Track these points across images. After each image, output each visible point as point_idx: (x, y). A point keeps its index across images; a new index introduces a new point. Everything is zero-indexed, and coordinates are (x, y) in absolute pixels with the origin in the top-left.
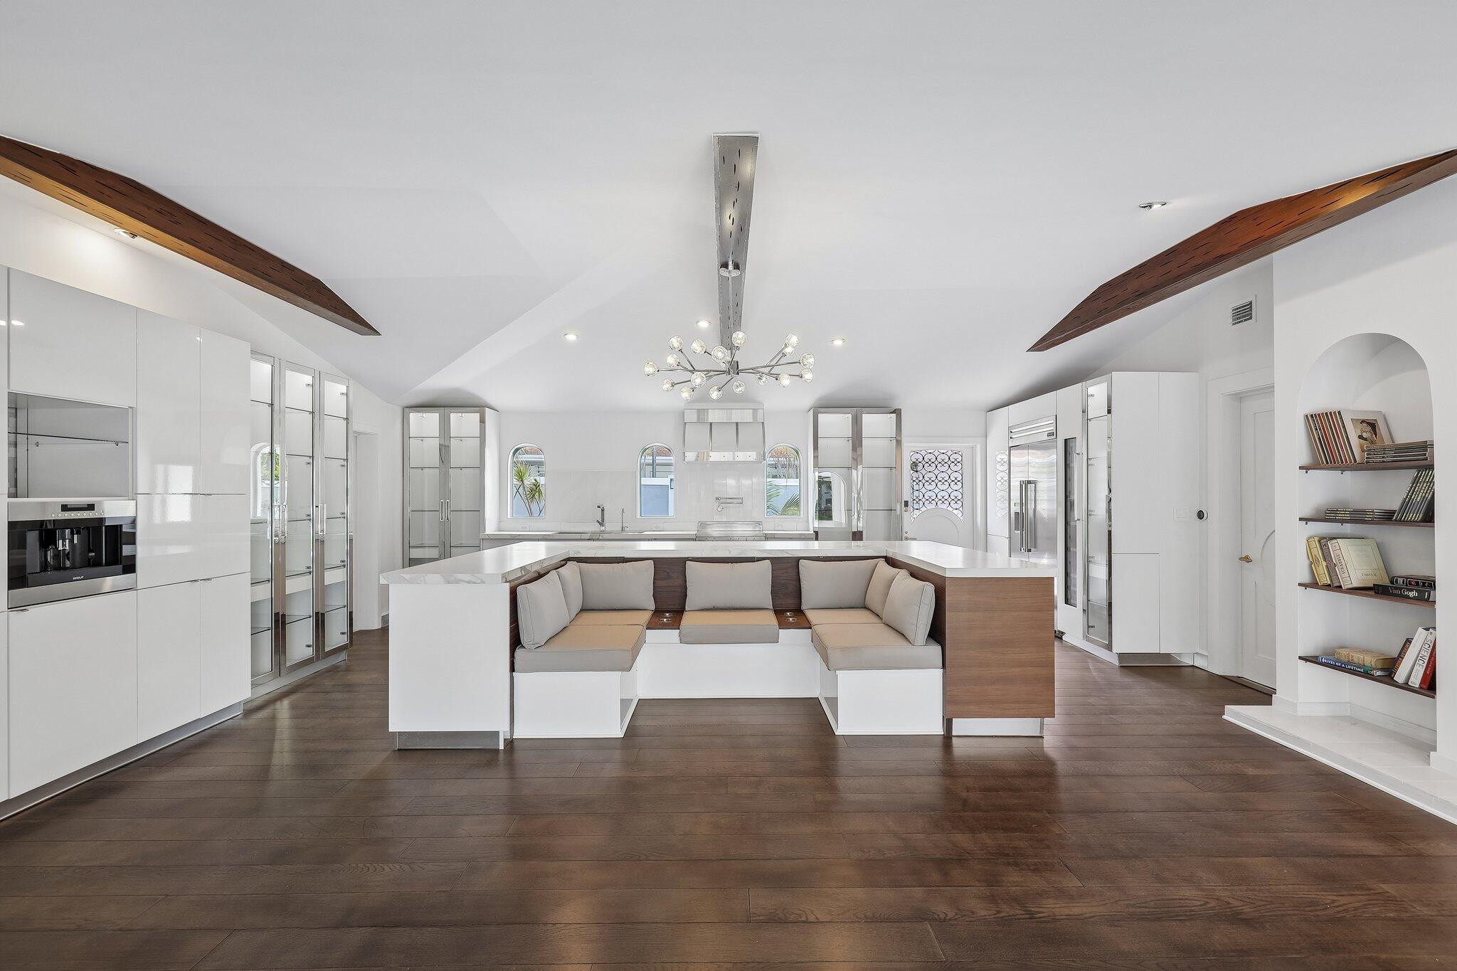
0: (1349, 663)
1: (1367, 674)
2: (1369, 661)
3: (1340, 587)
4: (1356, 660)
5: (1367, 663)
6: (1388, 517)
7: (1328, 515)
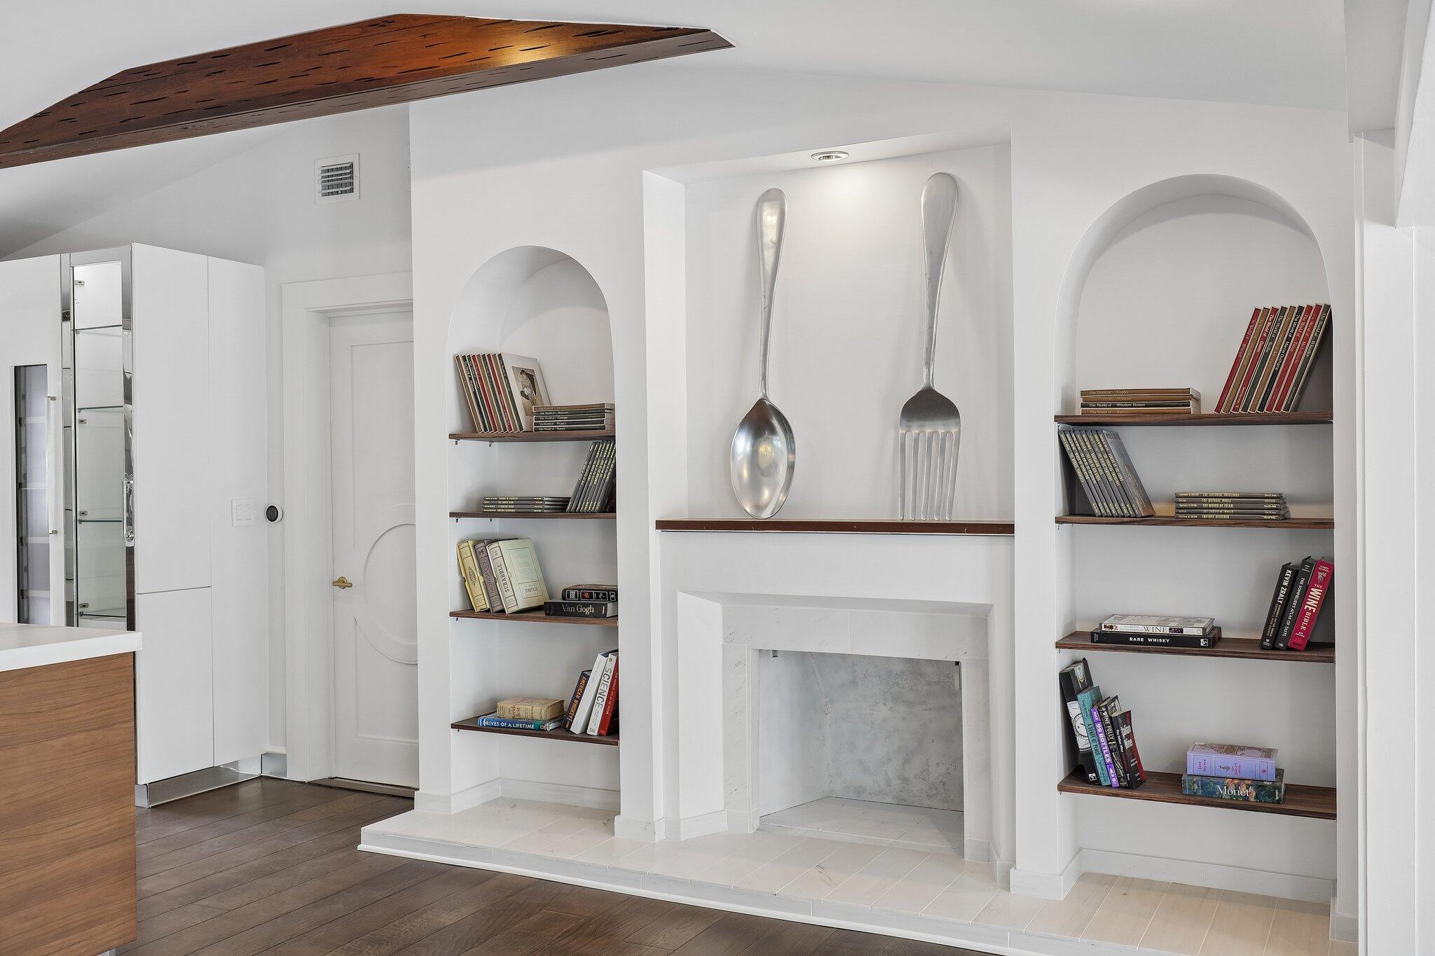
0: (515, 720)
1: (538, 732)
2: (539, 712)
3: (503, 611)
4: (523, 714)
5: (537, 716)
6: (561, 507)
7: (484, 507)
